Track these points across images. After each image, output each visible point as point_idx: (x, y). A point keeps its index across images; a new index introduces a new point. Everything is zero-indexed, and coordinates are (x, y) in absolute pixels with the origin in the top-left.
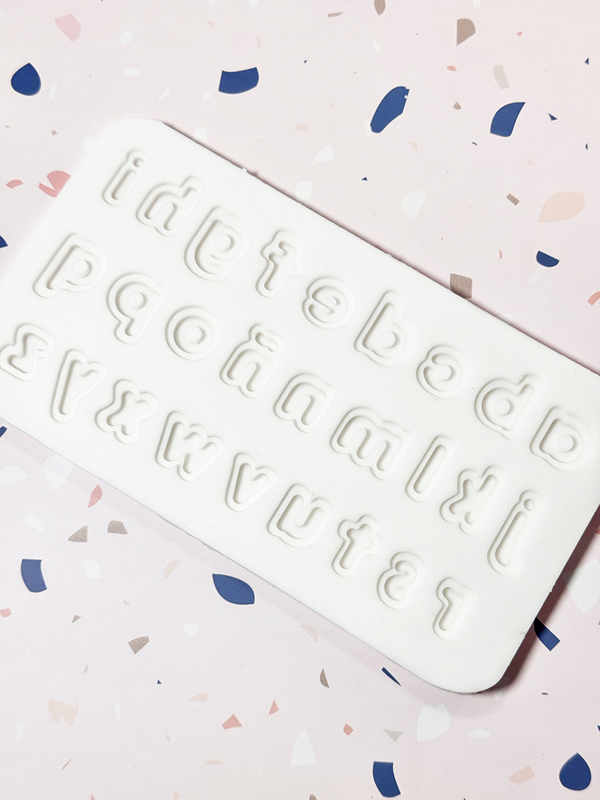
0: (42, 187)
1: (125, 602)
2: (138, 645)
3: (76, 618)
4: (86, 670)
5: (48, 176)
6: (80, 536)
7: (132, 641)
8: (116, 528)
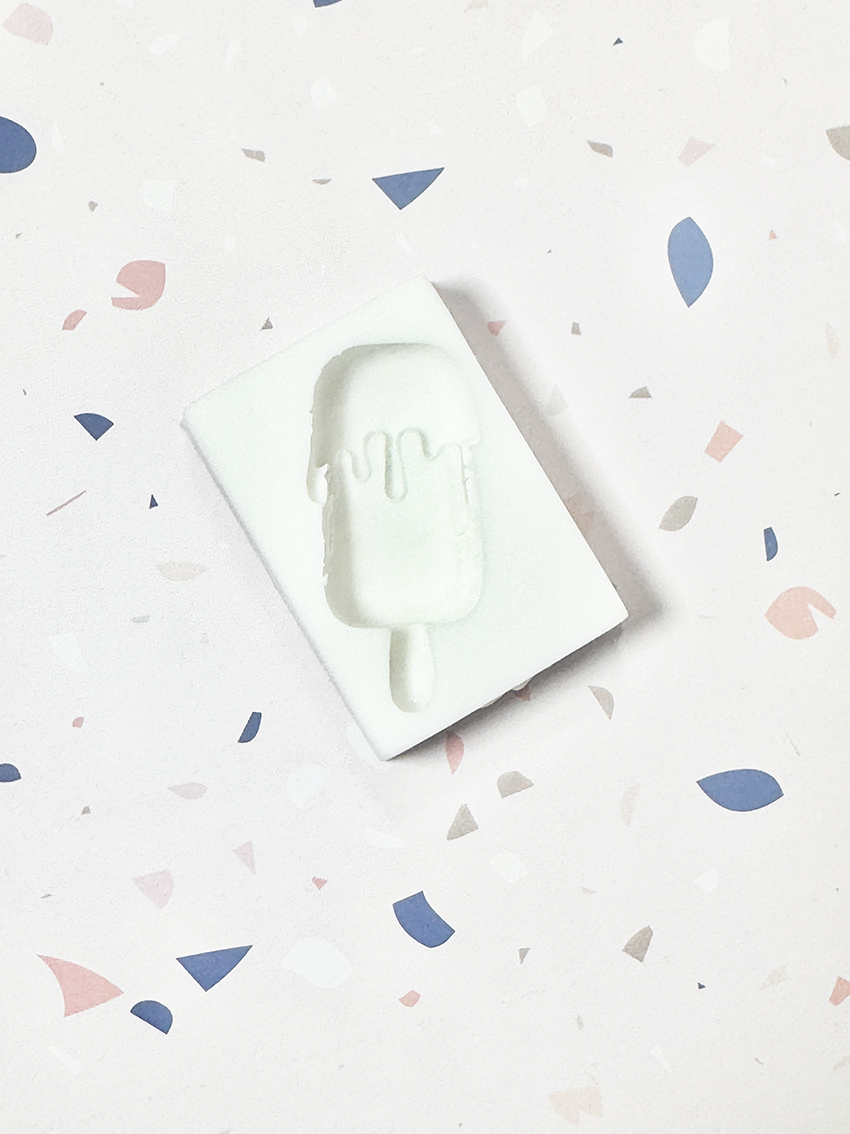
0: (117, 302)
1: (586, 890)
2: (638, 947)
3: (523, 953)
4: (580, 1024)
5: (119, 281)
6: (463, 825)
7: (628, 945)
8: (513, 784)
